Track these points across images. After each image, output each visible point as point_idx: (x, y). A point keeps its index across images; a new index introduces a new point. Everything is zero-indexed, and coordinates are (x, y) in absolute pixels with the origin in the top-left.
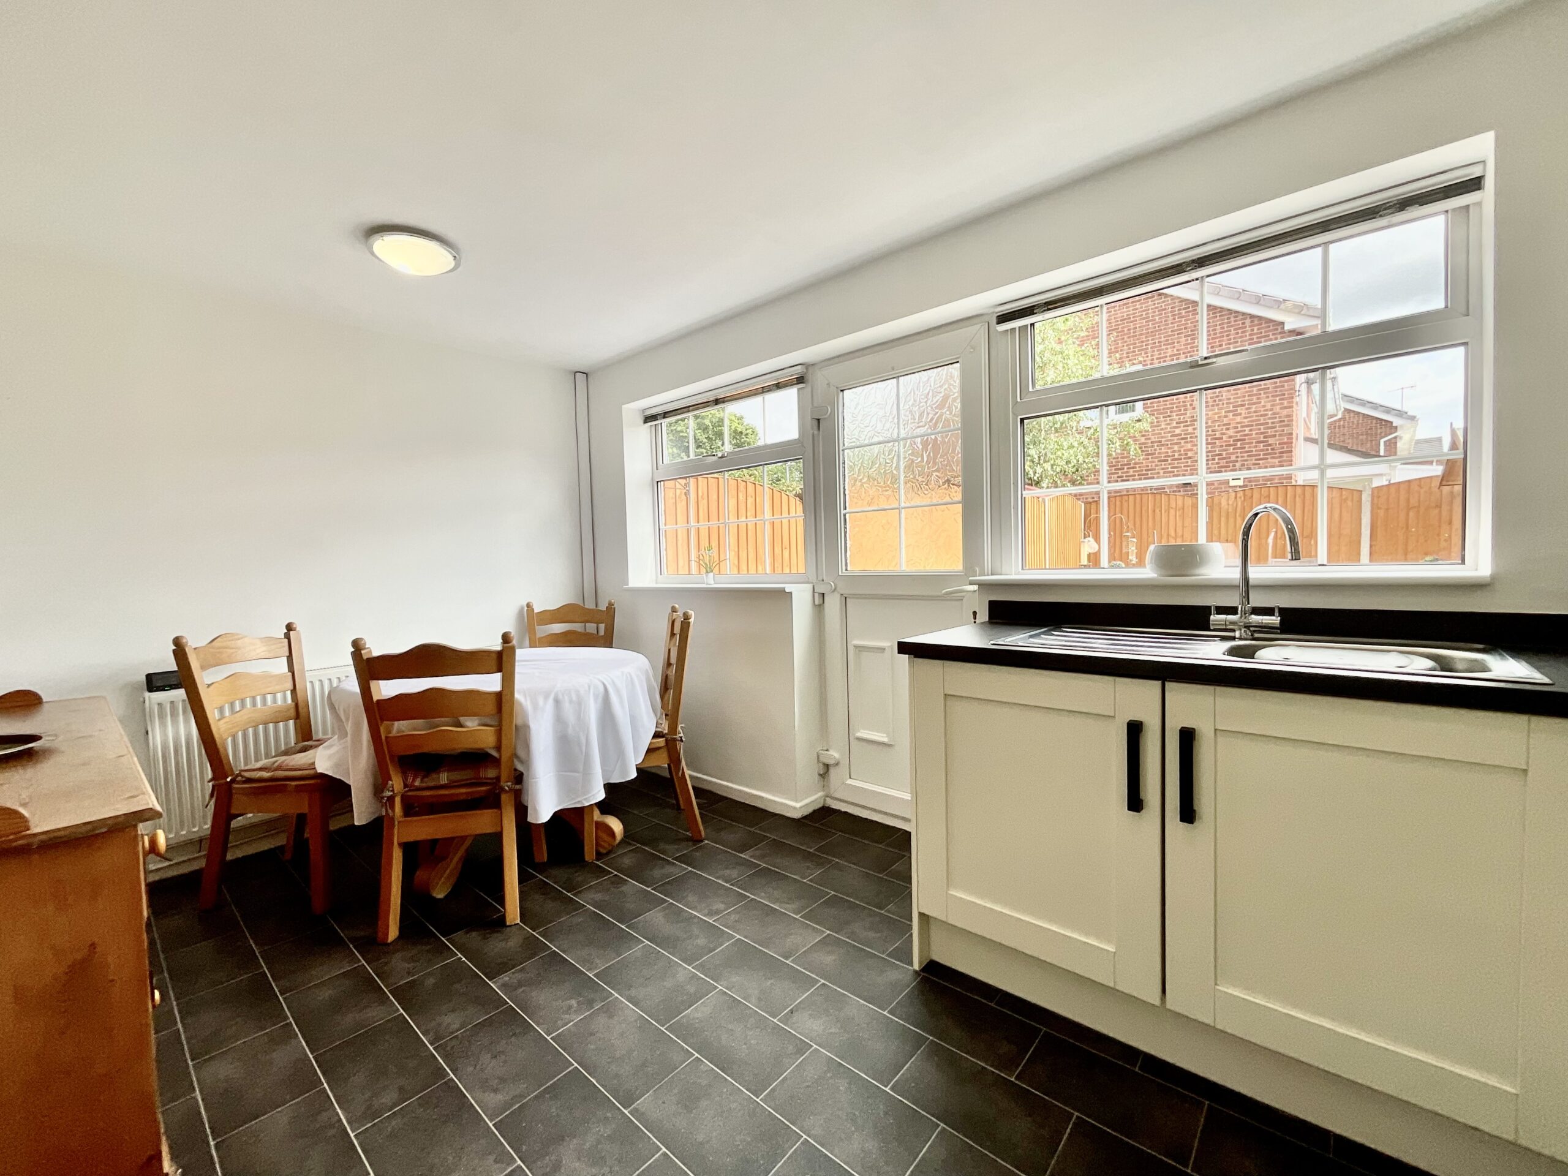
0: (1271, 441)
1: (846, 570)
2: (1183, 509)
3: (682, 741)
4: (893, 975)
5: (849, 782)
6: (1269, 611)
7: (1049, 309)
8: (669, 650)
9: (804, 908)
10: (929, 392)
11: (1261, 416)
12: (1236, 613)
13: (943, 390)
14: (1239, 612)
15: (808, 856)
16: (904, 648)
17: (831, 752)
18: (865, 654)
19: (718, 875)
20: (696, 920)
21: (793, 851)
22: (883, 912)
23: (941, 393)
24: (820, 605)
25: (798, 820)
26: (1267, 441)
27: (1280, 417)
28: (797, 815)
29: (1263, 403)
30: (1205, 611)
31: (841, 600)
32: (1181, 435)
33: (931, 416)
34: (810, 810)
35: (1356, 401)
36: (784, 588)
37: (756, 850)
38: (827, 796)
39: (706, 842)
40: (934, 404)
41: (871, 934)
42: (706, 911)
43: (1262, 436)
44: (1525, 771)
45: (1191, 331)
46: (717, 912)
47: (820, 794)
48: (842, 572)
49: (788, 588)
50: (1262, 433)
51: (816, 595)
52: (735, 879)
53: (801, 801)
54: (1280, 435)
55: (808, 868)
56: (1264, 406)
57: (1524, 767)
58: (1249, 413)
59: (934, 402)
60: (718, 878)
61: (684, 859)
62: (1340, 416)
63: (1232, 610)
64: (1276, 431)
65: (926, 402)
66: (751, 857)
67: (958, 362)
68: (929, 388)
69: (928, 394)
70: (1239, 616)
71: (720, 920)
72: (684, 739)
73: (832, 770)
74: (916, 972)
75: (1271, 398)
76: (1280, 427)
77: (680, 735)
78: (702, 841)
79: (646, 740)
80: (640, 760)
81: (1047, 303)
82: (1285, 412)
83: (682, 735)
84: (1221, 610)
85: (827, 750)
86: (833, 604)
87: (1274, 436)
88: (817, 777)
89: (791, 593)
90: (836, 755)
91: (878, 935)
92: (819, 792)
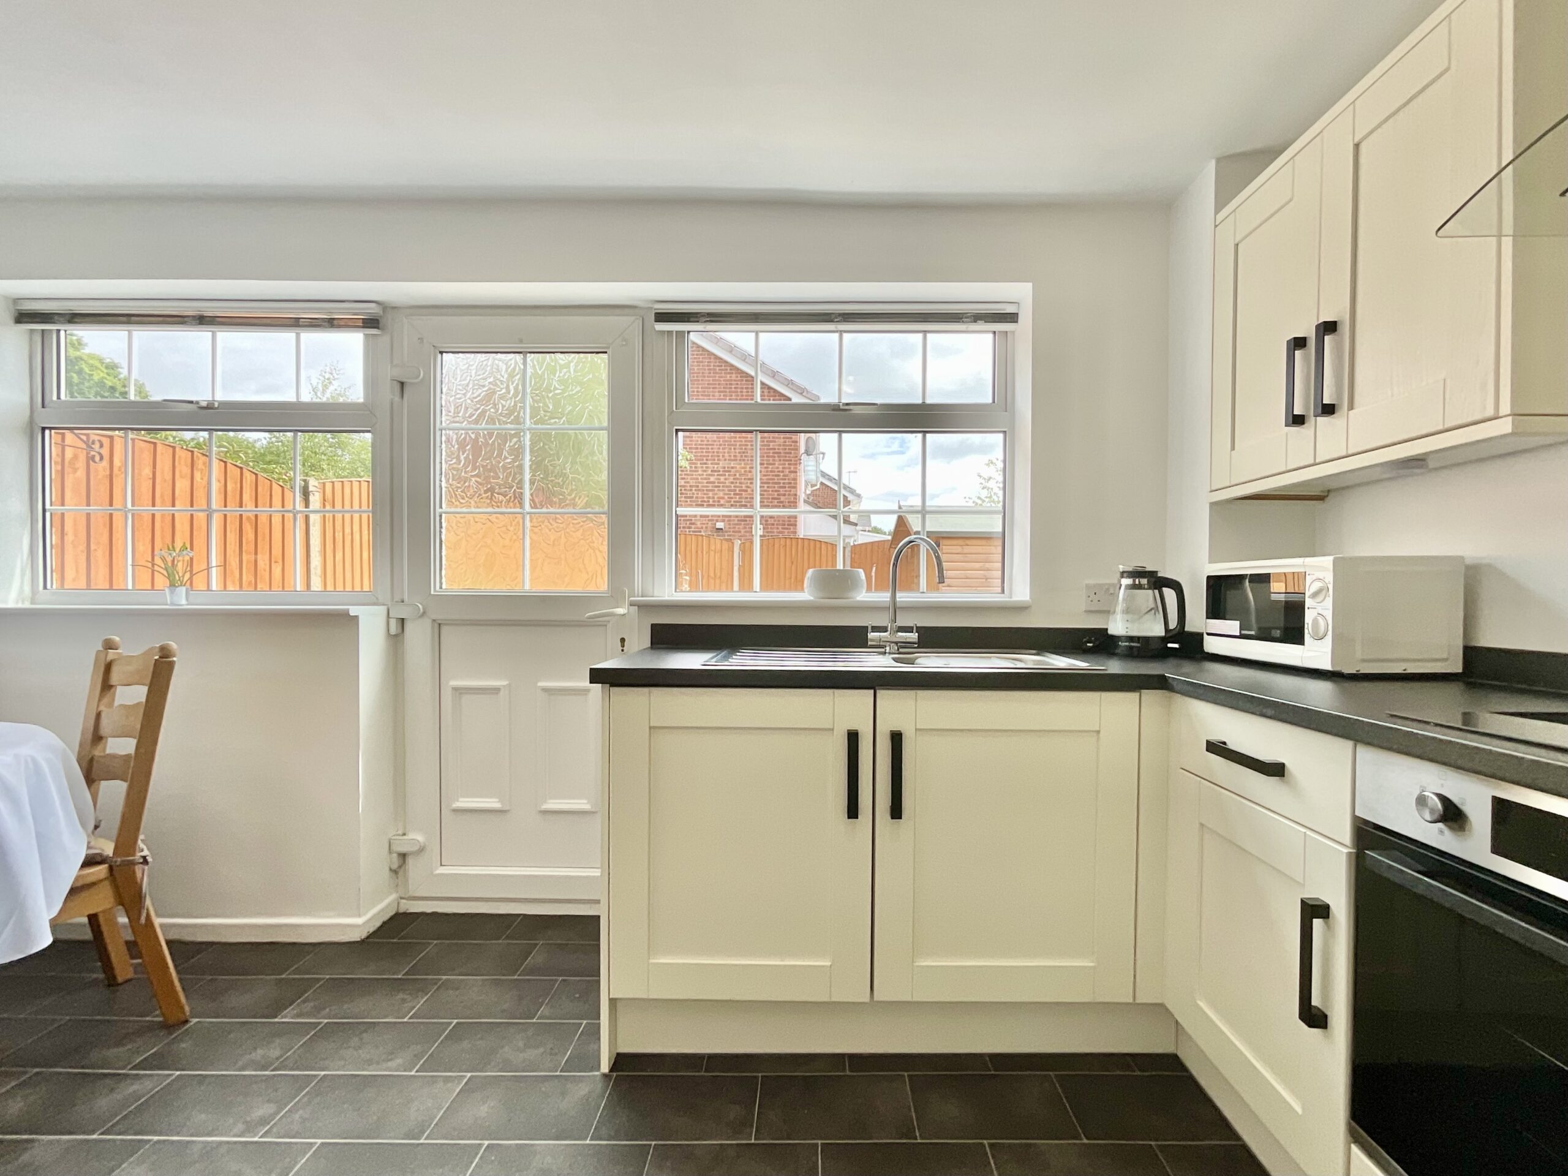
0: (782, 498)
1: (441, 588)
2: (721, 551)
3: (145, 861)
4: (581, 1091)
5: (441, 870)
6: (909, 629)
7: (712, 321)
8: (98, 715)
9: (418, 1057)
10: (469, 382)
11: (776, 476)
12: (886, 631)
13: (487, 383)
14: (889, 629)
15: (397, 985)
16: (598, 676)
17: (411, 836)
18: (466, 699)
19: (240, 1063)
20: (223, 1150)
21: (367, 987)
22: (534, 1020)
23: (484, 386)
24: (396, 636)
25: (363, 941)
26: (780, 499)
27: (789, 479)
28: (356, 936)
29: (777, 465)
30: (863, 630)
31: (433, 627)
32: (714, 483)
33: (470, 411)
34: (378, 924)
35: (827, 477)
36: (348, 610)
37: (304, 1002)
38: (402, 898)
39: (195, 1020)
40: (476, 398)
41: (532, 1054)
42: (240, 1126)
43: (776, 493)
44: (1098, 732)
45: (724, 388)
46: (263, 1121)
47: (393, 897)
48: (435, 591)
49: (353, 611)
50: (776, 491)
51: (393, 623)
52: (277, 1059)
53: (364, 914)
54: (789, 495)
55: (404, 1001)
56: (778, 468)
57: (1098, 729)
58: (767, 472)
59: (475, 395)
60: (243, 1069)
61: (158, 1062)
62: (818, 486)
63: (884, 629)
64: (786, 491)
65: (465, 394)
66: (298, 1016)
67: (606, 352)
68: (469, 378)
69: (467, 385)
70: (889, 632)
71: (275, 1130)
72: (149, 859)
73: (410, 861)
74: (605, 1075)
75: (782, 462)
76: (789, 487)
77: (143, 854)
78: (186, 1022)
79: (70, 871)
80: (54, 913)
81: (710, 315)
82: (792, 475)
83: (146, 853)
84: (875, 629)
85: (404, 834)
86: (418, 636)
87: (784, 495)
88: (386, 873)
89: (357, 617)
90: (420, 838)
91: (542, 1050)
92: (391, 894)
